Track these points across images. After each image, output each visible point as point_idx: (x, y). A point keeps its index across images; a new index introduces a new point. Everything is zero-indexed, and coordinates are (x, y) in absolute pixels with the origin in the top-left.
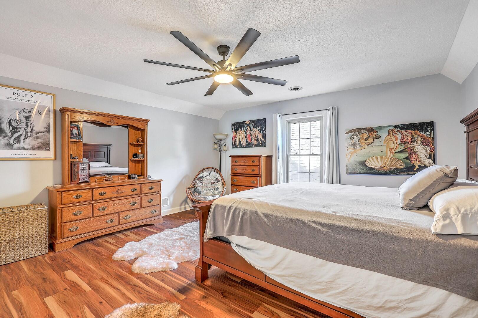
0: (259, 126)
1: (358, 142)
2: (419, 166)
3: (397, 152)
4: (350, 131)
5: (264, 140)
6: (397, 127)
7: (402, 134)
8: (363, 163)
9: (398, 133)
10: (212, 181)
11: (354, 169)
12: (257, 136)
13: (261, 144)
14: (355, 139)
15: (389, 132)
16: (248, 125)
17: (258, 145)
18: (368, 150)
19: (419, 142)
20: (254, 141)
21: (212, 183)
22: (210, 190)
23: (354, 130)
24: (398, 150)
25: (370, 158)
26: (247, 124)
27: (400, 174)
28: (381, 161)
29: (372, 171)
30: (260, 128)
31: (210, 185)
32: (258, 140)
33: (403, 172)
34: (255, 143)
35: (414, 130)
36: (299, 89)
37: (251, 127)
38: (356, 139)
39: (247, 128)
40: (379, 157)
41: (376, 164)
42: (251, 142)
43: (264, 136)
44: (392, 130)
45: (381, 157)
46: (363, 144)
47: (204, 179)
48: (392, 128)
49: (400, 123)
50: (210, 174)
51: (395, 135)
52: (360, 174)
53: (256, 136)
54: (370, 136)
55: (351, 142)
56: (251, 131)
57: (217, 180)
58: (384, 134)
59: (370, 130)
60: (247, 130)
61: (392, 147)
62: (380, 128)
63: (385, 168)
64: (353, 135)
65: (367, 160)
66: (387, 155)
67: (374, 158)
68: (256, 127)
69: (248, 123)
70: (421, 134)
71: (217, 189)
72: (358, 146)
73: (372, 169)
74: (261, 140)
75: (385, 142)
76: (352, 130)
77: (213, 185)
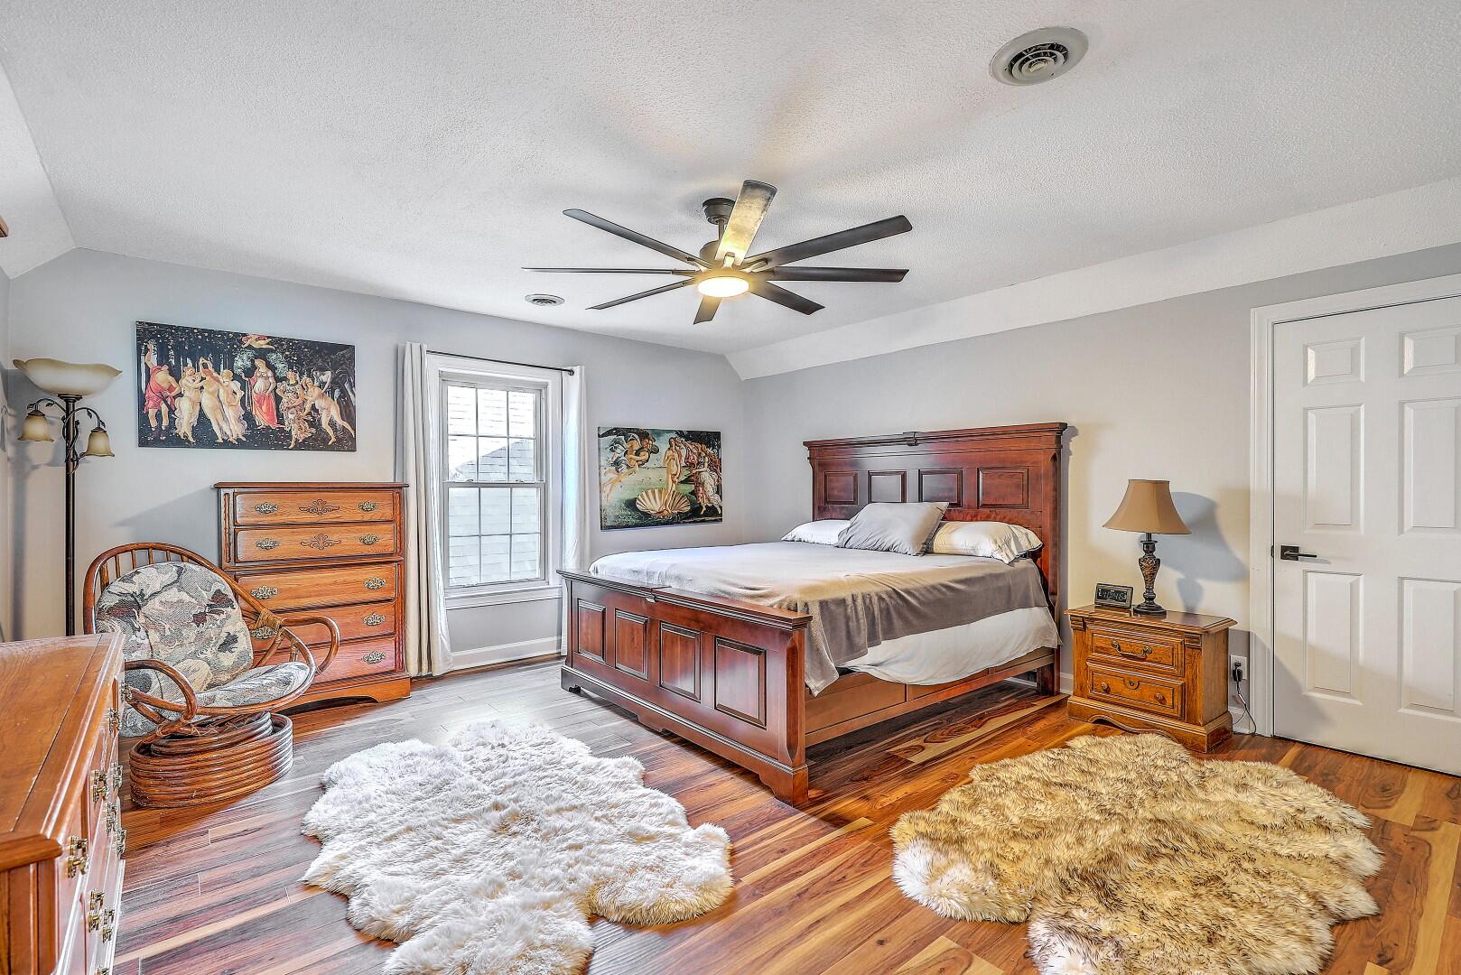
0: (323, 370)
1: (623, 458)
2: (707, 506)
3: (681, 482)
4: (609, 433)
5: (350, 428)
6: (680, 434)
7: (688, 448)
8: (631, 504)
9: (683, 446)
10: (197, 611)
11: (618, 517)
12: (313, 407)
13: (333, 439)
14: (618, 451)
15: (670, 443)
16: (261, 354)
17: (316, 442)
18: (640, 475)
19: (706, 465)
20: (295, 426)
21: (199, 619)
22: (194, 655)
23: (617, 431)
24: (683, 478)
25: (644, 493)
26: (250, 347)
27: (684, 523)
28: (660, 499)
29: (646, 520)
30: (327, 377)
31: (191, 633)
32: (314, 423)
33: (689, 518)
34: (298, 432)
35: (701, 444)
36: (555, 302)
37: (280, 366)
38: (620, 450)
39: (254, 367)
40: (656, 491)
41: (652, 505)
42: (274, 426)
43: (348, 411)
44: (674, 439)
45: (660, 492)
46: (633, 462)
47: (153, 607)
48: (674, 435)
49: (685, 429)
50: (183, 576)
51: (678, 448)
52: (628, 526)
53: (308, 407)
54: (643, 448)
55: (612, 457)
56: (278, 380)
57: (219, 600)
58: (663, 445)
59: (643, 435)
60: (250, 372)
61: (675, 473)
62: (659, 433)
63: (666, 512)
64: (616, 442)
65: (640, 497)
66: (668, 488)
67: (649, 491)
68: (309, 371)
69: (263, 344)
70: (710, 450)
71: (231, 640)
72: (624, 467)
73: (646, 515)
74: (332, 424)
75: (665, 462)
76: (612, 430)
77: (210, 629)
